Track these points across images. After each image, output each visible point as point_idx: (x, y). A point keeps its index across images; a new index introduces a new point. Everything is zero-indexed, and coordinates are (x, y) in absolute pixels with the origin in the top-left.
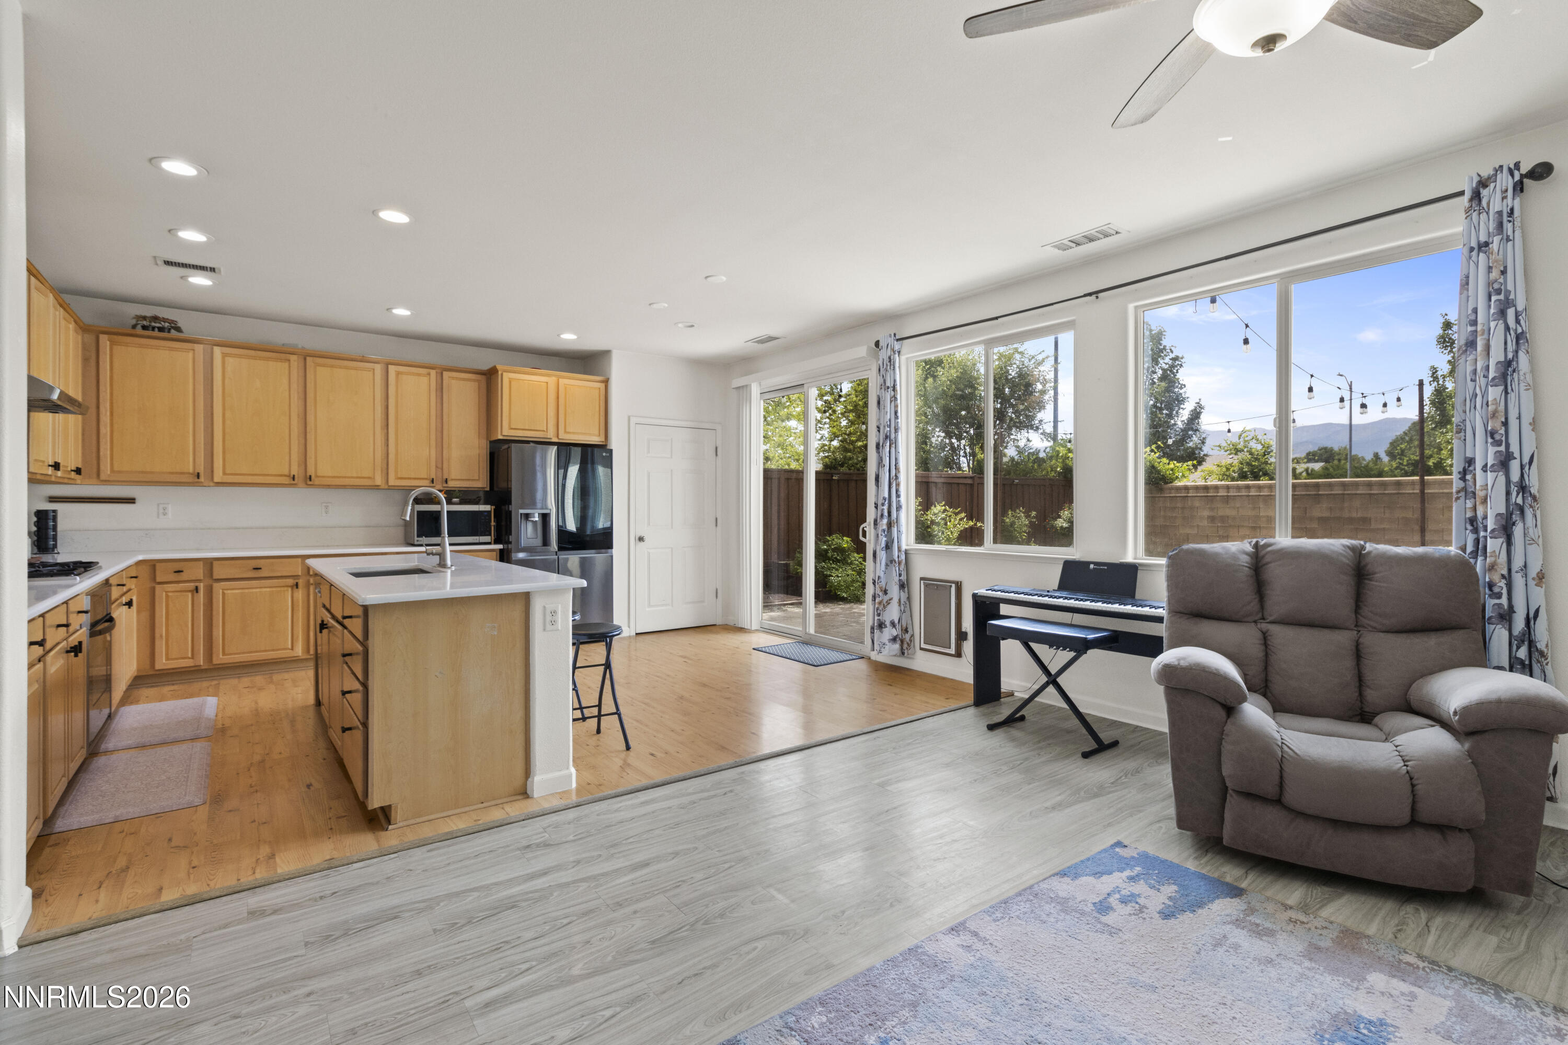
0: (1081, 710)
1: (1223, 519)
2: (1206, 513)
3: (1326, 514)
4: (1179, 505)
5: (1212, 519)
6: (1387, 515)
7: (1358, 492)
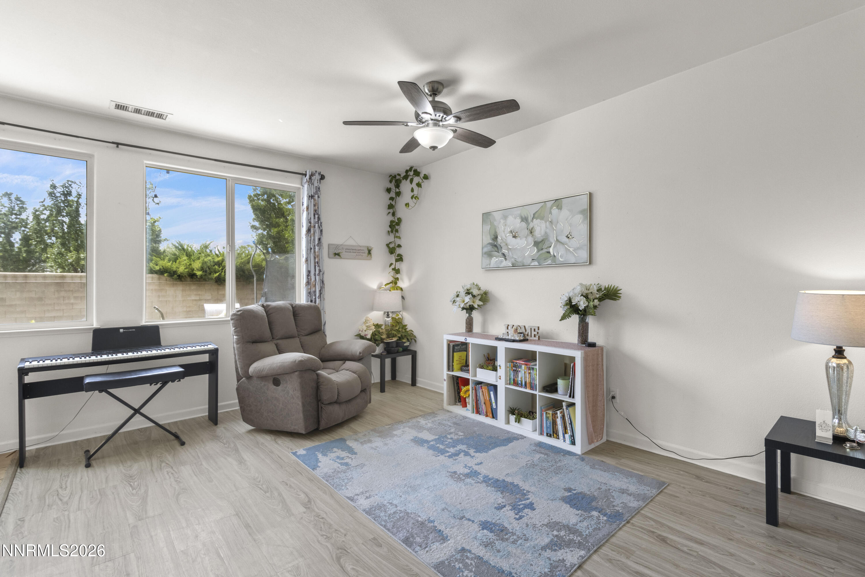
0: (161, 423)
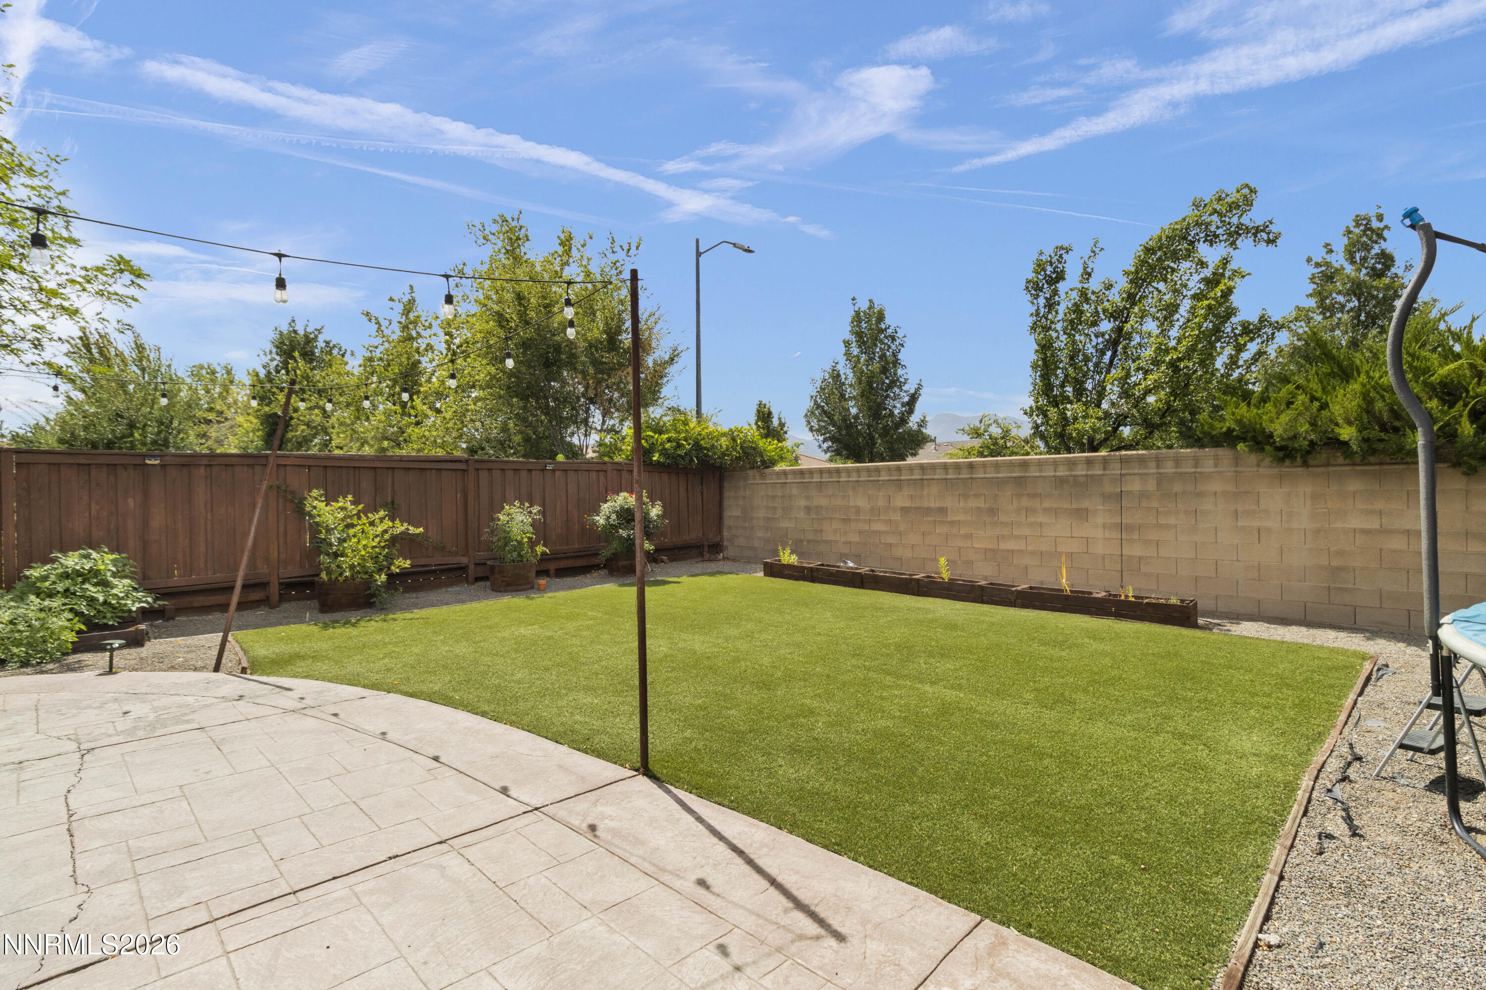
1: (818, 509)
2: (803, 503)
3: (907, 504)
4: (779, 493)
5: (808, 509)
6: (962, 504)
7: (935, 477)
